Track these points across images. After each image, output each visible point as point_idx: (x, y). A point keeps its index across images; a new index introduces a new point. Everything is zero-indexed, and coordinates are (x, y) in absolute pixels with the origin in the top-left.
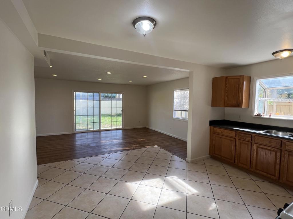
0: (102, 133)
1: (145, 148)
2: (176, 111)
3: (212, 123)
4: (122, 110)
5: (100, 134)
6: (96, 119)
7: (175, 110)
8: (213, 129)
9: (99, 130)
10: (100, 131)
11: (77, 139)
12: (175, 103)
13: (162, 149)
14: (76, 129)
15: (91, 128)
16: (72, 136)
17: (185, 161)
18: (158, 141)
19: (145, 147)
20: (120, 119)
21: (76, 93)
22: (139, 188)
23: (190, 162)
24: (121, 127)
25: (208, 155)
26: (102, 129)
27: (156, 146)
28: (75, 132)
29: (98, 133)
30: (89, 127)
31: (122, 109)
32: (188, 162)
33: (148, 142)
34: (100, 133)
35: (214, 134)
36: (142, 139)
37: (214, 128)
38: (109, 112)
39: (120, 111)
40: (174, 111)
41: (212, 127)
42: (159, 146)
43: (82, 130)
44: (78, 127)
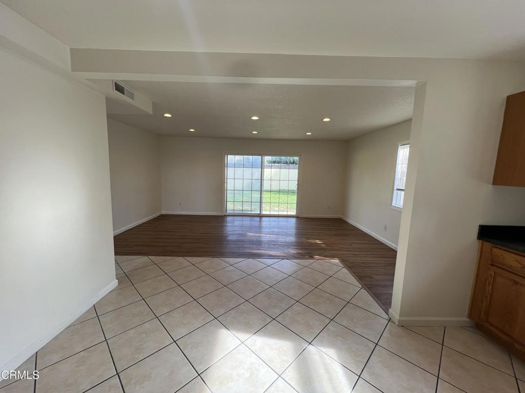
0: (264, 219)
1: (311, 261)
2: (399, 191)
3: (487, 233)
4: (298, 184)
5: (260, 221)
6: (256, 196)
7: (398, 189)
8: (491, 250)
9: (259, 214)
10: (261, 216)
11: (228, 224)
12: (400, 175)
13: (345, 270)
14: (228, 209)
15: (247, 209)
16: (219, 220)
17: (386, 317)
18: (347, 251)
19: (311, 257)
20: (294, 199)
21: (228, 156)
22: (234, 351)
23: (397, 324)
24: (293, 213)
25: (466, 319)
26: (264, 213)
27: (336, 261)
28: (226, 214)
29: (258, 219)
30: (245, 208)
31: (298, 182)
32: (393, 319)
33: (326, 247)
34: (260, 219)
35: (493, 265)
36: (318, 239)
37: (495, 250)
38: (275, 187)
39: (294, 186)
40: (395, 192)
41: (486, 244)
42: (343, 261)
43: (235, 212)
44: (230, 207)
